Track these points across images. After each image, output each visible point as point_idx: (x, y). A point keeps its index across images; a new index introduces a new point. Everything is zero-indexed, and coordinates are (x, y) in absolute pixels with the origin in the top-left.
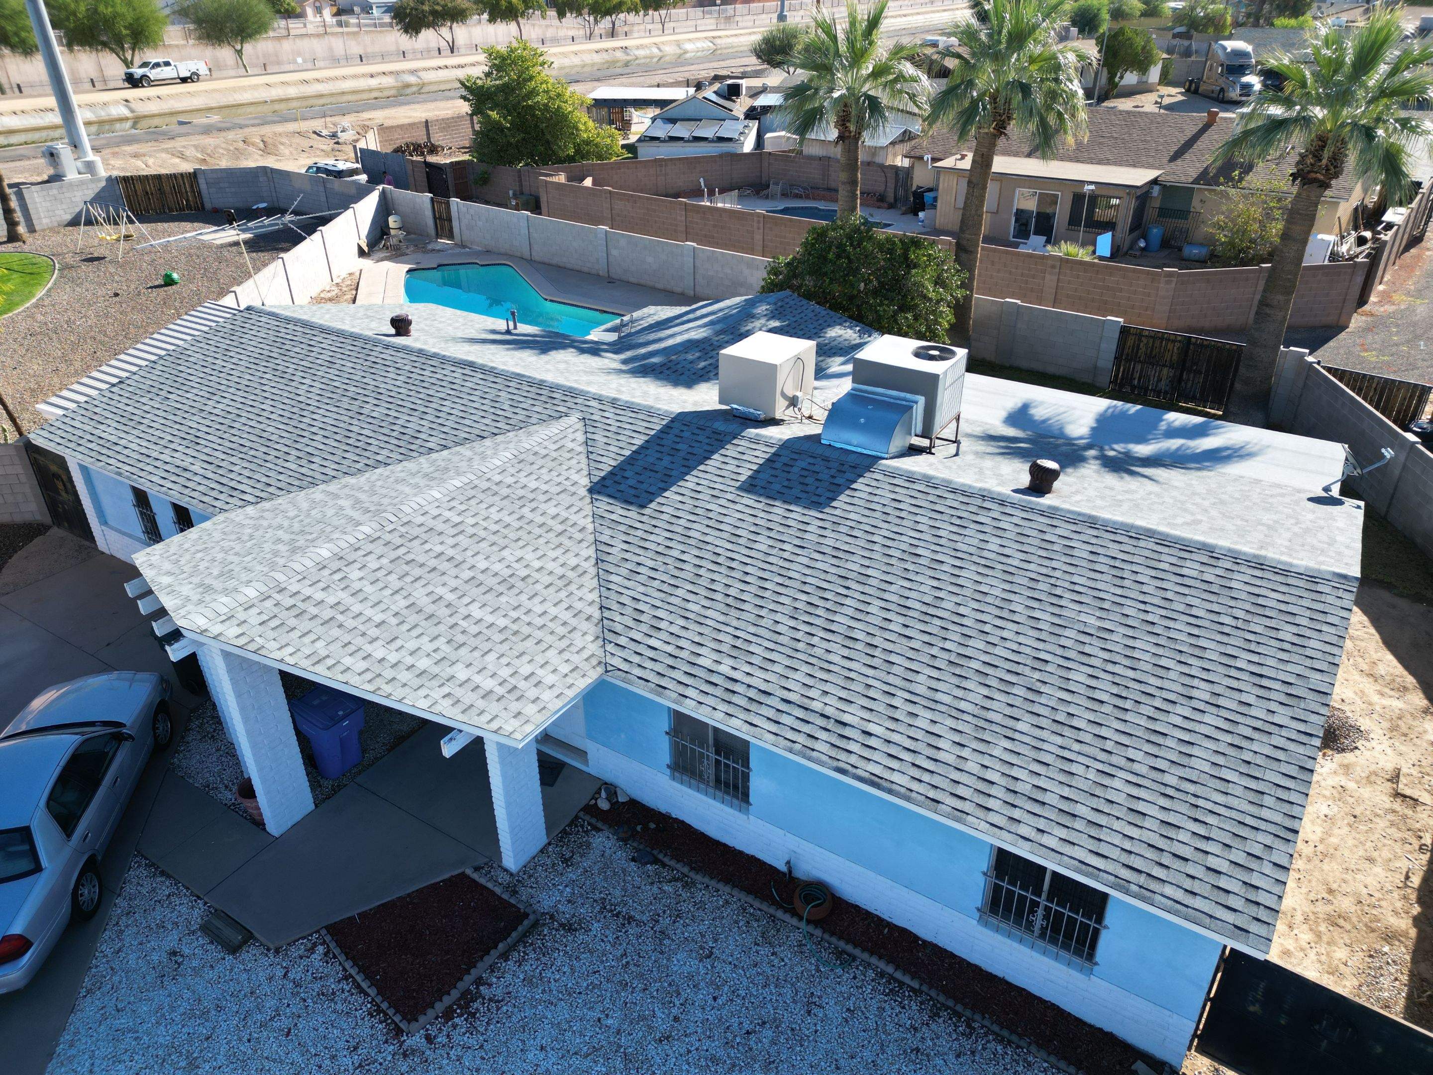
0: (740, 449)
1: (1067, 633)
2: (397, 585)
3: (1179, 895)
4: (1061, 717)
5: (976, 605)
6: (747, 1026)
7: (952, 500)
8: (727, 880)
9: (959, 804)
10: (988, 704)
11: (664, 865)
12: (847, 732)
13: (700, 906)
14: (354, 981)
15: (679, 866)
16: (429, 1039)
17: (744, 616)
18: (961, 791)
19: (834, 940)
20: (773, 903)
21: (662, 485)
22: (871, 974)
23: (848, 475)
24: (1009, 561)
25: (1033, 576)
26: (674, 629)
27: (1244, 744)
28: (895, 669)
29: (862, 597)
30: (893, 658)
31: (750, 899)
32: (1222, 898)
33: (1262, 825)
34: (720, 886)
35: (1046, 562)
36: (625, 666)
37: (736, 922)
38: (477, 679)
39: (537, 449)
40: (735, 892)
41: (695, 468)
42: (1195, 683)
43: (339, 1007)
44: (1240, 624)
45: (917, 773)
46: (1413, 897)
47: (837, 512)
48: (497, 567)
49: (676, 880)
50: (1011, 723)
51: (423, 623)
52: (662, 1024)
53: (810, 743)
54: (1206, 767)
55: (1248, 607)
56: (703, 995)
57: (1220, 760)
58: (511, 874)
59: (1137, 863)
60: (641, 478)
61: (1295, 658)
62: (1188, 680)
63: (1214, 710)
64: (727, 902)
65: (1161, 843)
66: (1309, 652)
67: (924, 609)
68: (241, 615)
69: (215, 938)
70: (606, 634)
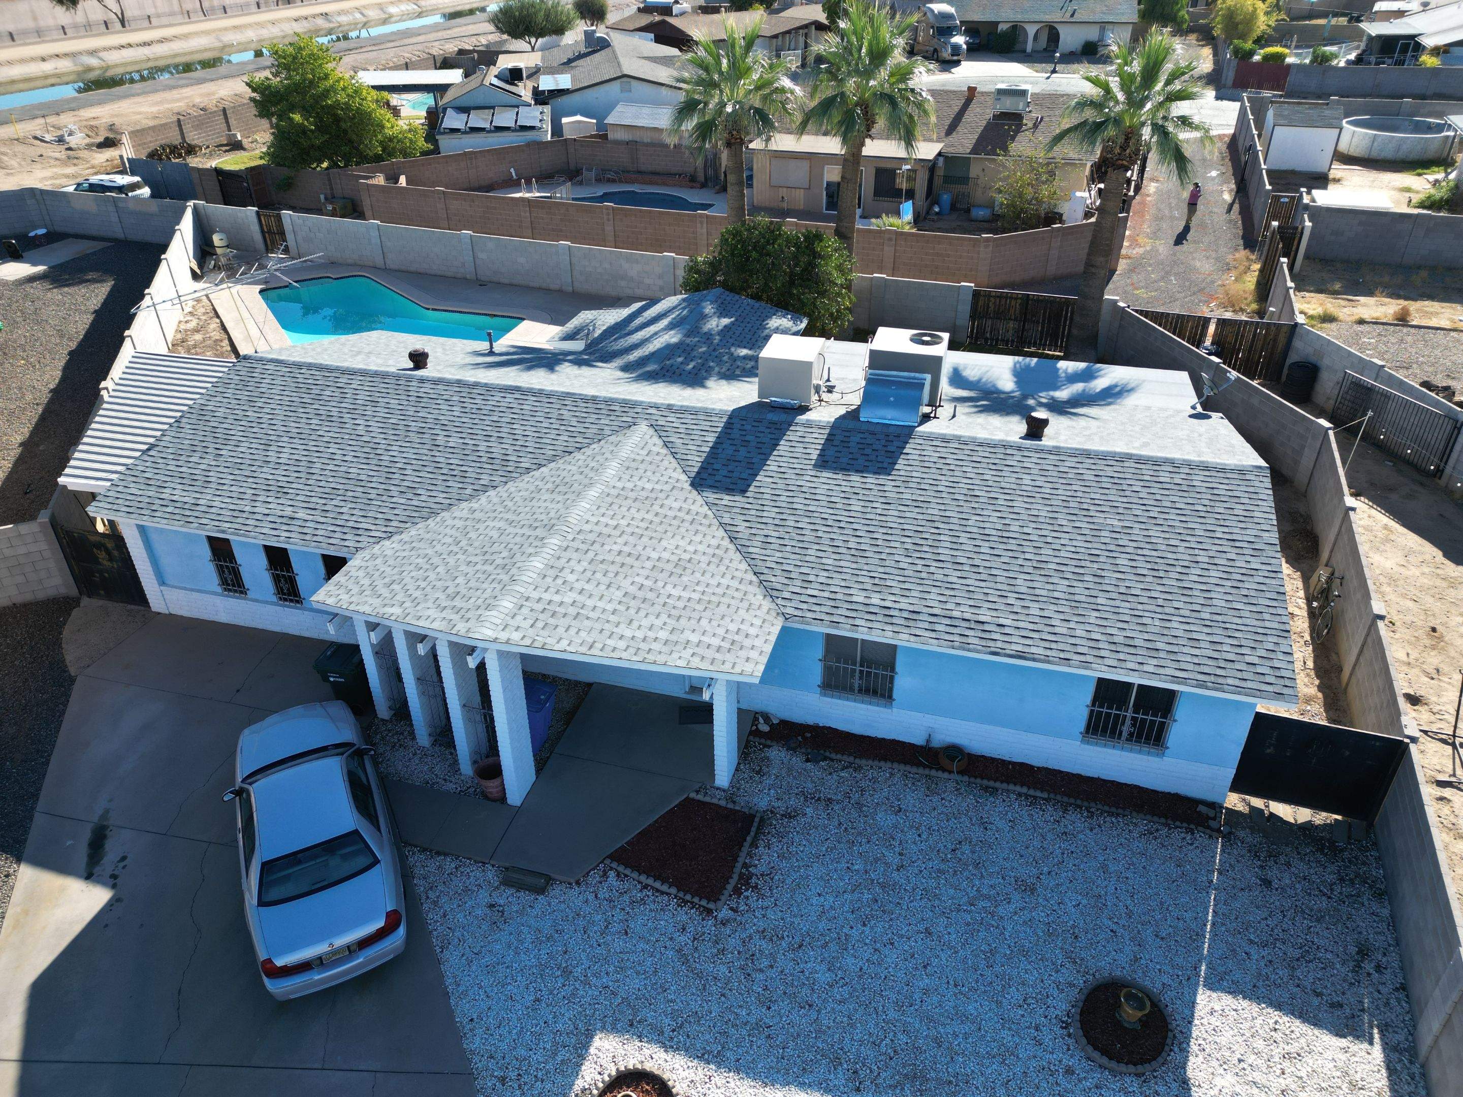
0: (799, 434)
1: (1103, 533)
2: (606, 581)
3: (1237, 682)
4: (1123, 590)
5: (1034, 525)
6: (949, 846)
7: (982, 452)
8: (885, 759)
9: (1082, 658)
10: (1072, 590)
11: (832, 760)
12: (987, 627)
13: (874, 780)
14: (652, 888)
15: (845, 757)
16: (734, 910)
17: (870, 561)
18: (1080, 649)
19: (978, 781)
20: (925, 767)
21: (751, 472)
22: (1013, 797)
23: (896, 443)
24: (1043, 490)
25: (1064, 498)
26: (821, 580)
27: (1240, 585)
28: (999, 579)
29: (951, 533)
30: (994, 572)
31: (908, 768)
32: (1262, 678)
33: (1269, 632)
34: (882, 763)
35: (1068, 487)
36: (796, 613)
37: (906, 785)
38: (706, 639)
39: (633, 456)
40: (895, 765)
41: (770, 454)
42: (1197, 552)
43: (652, 907)
44: (1209, 509)
45: (1047, 645)
46: (1312, 673)
47: (902, 473)
48: (665, 555)
49: (847, 768)
50: (1092, 600)
51: (642, 606)
52: (892, 858)
53: (964, 640)
54: (1223, 604)
55: (1210, 497)
56: (911, 835)
57: (1230, 598)
58: (724, 791)
59: (1207, 670)
60: (730, 468)
61: (1249, 525)
62: (1191, 551)
63: (1214, 567)
64: (891, 774)
65: (1215, 655)
66: (1256, 520)
67: (1000, 533)
68: (513, 623)
69: (520, 886)
70: (771, 592)
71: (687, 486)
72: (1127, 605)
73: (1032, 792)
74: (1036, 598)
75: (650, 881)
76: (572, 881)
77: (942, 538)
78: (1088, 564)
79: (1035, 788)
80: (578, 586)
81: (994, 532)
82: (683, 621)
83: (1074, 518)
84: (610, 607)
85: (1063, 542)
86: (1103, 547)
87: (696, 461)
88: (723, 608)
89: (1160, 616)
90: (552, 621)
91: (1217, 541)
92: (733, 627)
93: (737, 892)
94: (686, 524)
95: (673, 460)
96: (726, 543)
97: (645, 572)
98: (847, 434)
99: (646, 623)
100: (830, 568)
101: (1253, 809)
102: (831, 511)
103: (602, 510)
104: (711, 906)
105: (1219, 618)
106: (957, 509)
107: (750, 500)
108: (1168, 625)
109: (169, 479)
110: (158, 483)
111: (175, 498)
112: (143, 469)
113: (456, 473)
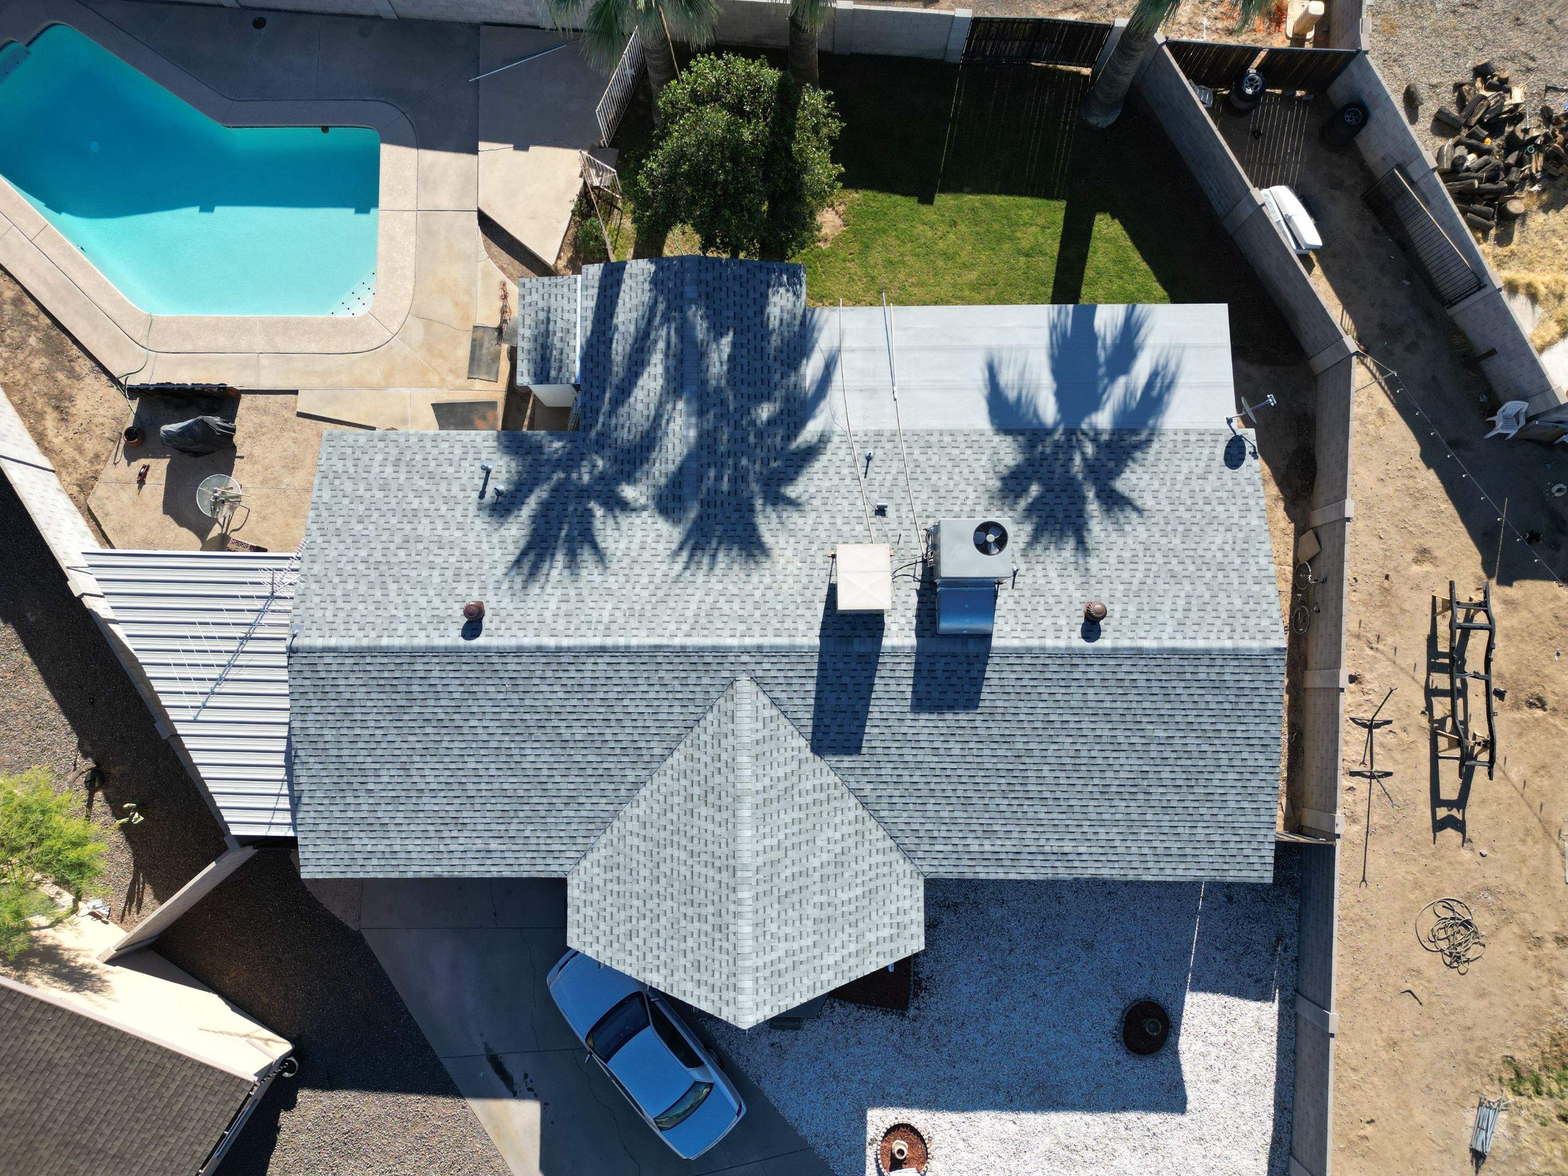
1: (1151, 747)
7: (1053, 664)
12: (1070, 857)
16: (917, 1009)
21: (858, 723)
23: (978, 667)
26: (943, 834)
27: (1248, 784)
32: (1251, 867)
33: (1262, 825)
35: (1125, 698)
41: (870, 698)
43: (869, 1020)
45: (1111, 865)
48: (825, 857)
52: (1005, 946)
54: (1235, 804)
59: (1217, 866)
60: (839, 722)
68: (759, 1000)
70: (909, 855)
71: (808, 753)
72: (1167, 818)
74: (1102, 823)
77: (1029, 774)
78: (1140, 782)
80: (781, 934)
81: (1068, 760)
82: (861, 924)
83: (1129, 733)
84: (809, 942)
85: (1122, 761)
86: (1152, 762)
87: (806, 717)
88: (881, 892)
89: (1189, 824)
90: (781, 981)
91: (1237, 741)
92: (893, 909)
93: (916, 995)
94: (825, 805)
95: (786, 722)
96: (861, 812)
97: (817, 888)
98: (932, 660)
99: (838, 943)
100: (947, 821)
102: (936, 759)
103: (761, 830)
104: (904, 1011)
105: (1230, 819)
106: (1038, 739)
107: (867, 758)
108: (1194, 831)
109: (346, 828)
110: (341, 835)
111: (369, 848)
112: (312, 821)
113: (600, 772)
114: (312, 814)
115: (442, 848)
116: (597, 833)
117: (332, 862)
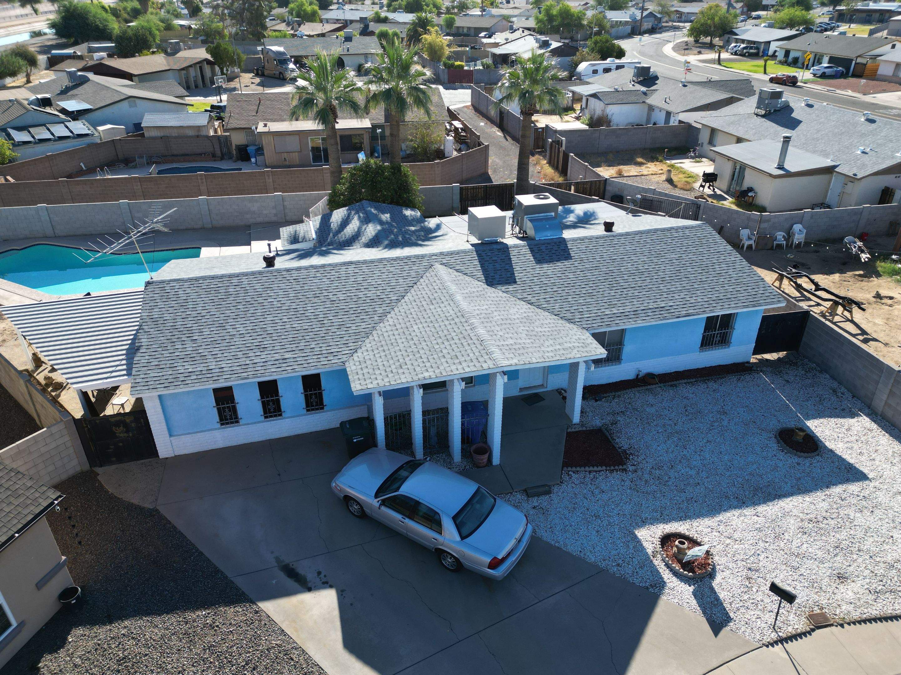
0: (515, 251)
1: (674, 261)
2: (513, 332)
3: (764, 301)
4: (700, 280)
5: (647, 265)
6: (683, 410)
7: (600, 241)
8: (626, 389)
10: (683, 285)
12: (666, 308)
13: (630, 398)
14: (594, 471)
16: (633, 465)
17: (598, 296)
19: (667, 384)
21: (510, 273)
22: (683, 385)
23: (562, 246)
24: (637, 250)
25: (648, 251)
26: (585, 310)
28: (653, 289)
29: (619, 276)
30: (649, 287)
31: (638, 389)
35: (646, 247)
37: (643, 395)
38: (574, 344)
39: (451, 279)
40: (632, 390)
41: (511, 263)
42: (711, 259)
43: (601, 478)
44: (701, 243)
45: (693, 308)
47: (576, 257)
49: (615, 397)
50: (693, 287)
51: (538, 338)
52: (669, 423)
53: (662, 316)
54: (736, 275)
55: (697, 238)
56: (666, 412)
57: (736, 273)
58: (578, 424)
59: (751, 300)
60: (499, 274)
61: (719, 245)
62: (709, 260)
63: (721, 263)
64: (634, 393)
65: (749, 294)
66: (719, 243)
67: (637, 271)
69: (538, 495)
70: (570, 321)
71: (487, 287)
72: (706, 285)
73: (689, 381)
75: (591, 468)
76: (559, 482)
79: (690, 379)
80: (507, 336)
82: (558, 340)
83: (658, 258)
84: (528, 341)
85: (663, 268)
87: (480, 274)
88: (563, 331)
90: (518, 352)
93: (627, 458)
94: (507, 302)
95: (468, 277)
96: (530, 306)
97: (521, 325)
98: (537, 247)
99: (547, 344)
100: (584, 304)
101: (759, 360)
102: (562, 281)
103: (473, 304)
104: (625, 467)
105: (739, 281)
107: (522, 285)
108: (725, 288)
109: (173, 362)
110: (168, 366)
111: (190, 370)
112: (146, 361)
113: (359, 311)
114: (147, 358)
115: (248, 362)
116: (364, 339)
117: (158, 382)
